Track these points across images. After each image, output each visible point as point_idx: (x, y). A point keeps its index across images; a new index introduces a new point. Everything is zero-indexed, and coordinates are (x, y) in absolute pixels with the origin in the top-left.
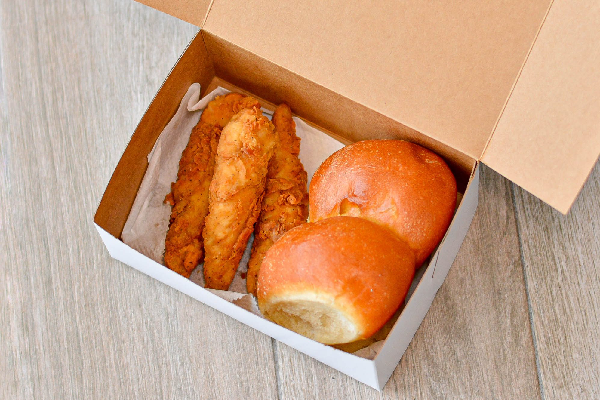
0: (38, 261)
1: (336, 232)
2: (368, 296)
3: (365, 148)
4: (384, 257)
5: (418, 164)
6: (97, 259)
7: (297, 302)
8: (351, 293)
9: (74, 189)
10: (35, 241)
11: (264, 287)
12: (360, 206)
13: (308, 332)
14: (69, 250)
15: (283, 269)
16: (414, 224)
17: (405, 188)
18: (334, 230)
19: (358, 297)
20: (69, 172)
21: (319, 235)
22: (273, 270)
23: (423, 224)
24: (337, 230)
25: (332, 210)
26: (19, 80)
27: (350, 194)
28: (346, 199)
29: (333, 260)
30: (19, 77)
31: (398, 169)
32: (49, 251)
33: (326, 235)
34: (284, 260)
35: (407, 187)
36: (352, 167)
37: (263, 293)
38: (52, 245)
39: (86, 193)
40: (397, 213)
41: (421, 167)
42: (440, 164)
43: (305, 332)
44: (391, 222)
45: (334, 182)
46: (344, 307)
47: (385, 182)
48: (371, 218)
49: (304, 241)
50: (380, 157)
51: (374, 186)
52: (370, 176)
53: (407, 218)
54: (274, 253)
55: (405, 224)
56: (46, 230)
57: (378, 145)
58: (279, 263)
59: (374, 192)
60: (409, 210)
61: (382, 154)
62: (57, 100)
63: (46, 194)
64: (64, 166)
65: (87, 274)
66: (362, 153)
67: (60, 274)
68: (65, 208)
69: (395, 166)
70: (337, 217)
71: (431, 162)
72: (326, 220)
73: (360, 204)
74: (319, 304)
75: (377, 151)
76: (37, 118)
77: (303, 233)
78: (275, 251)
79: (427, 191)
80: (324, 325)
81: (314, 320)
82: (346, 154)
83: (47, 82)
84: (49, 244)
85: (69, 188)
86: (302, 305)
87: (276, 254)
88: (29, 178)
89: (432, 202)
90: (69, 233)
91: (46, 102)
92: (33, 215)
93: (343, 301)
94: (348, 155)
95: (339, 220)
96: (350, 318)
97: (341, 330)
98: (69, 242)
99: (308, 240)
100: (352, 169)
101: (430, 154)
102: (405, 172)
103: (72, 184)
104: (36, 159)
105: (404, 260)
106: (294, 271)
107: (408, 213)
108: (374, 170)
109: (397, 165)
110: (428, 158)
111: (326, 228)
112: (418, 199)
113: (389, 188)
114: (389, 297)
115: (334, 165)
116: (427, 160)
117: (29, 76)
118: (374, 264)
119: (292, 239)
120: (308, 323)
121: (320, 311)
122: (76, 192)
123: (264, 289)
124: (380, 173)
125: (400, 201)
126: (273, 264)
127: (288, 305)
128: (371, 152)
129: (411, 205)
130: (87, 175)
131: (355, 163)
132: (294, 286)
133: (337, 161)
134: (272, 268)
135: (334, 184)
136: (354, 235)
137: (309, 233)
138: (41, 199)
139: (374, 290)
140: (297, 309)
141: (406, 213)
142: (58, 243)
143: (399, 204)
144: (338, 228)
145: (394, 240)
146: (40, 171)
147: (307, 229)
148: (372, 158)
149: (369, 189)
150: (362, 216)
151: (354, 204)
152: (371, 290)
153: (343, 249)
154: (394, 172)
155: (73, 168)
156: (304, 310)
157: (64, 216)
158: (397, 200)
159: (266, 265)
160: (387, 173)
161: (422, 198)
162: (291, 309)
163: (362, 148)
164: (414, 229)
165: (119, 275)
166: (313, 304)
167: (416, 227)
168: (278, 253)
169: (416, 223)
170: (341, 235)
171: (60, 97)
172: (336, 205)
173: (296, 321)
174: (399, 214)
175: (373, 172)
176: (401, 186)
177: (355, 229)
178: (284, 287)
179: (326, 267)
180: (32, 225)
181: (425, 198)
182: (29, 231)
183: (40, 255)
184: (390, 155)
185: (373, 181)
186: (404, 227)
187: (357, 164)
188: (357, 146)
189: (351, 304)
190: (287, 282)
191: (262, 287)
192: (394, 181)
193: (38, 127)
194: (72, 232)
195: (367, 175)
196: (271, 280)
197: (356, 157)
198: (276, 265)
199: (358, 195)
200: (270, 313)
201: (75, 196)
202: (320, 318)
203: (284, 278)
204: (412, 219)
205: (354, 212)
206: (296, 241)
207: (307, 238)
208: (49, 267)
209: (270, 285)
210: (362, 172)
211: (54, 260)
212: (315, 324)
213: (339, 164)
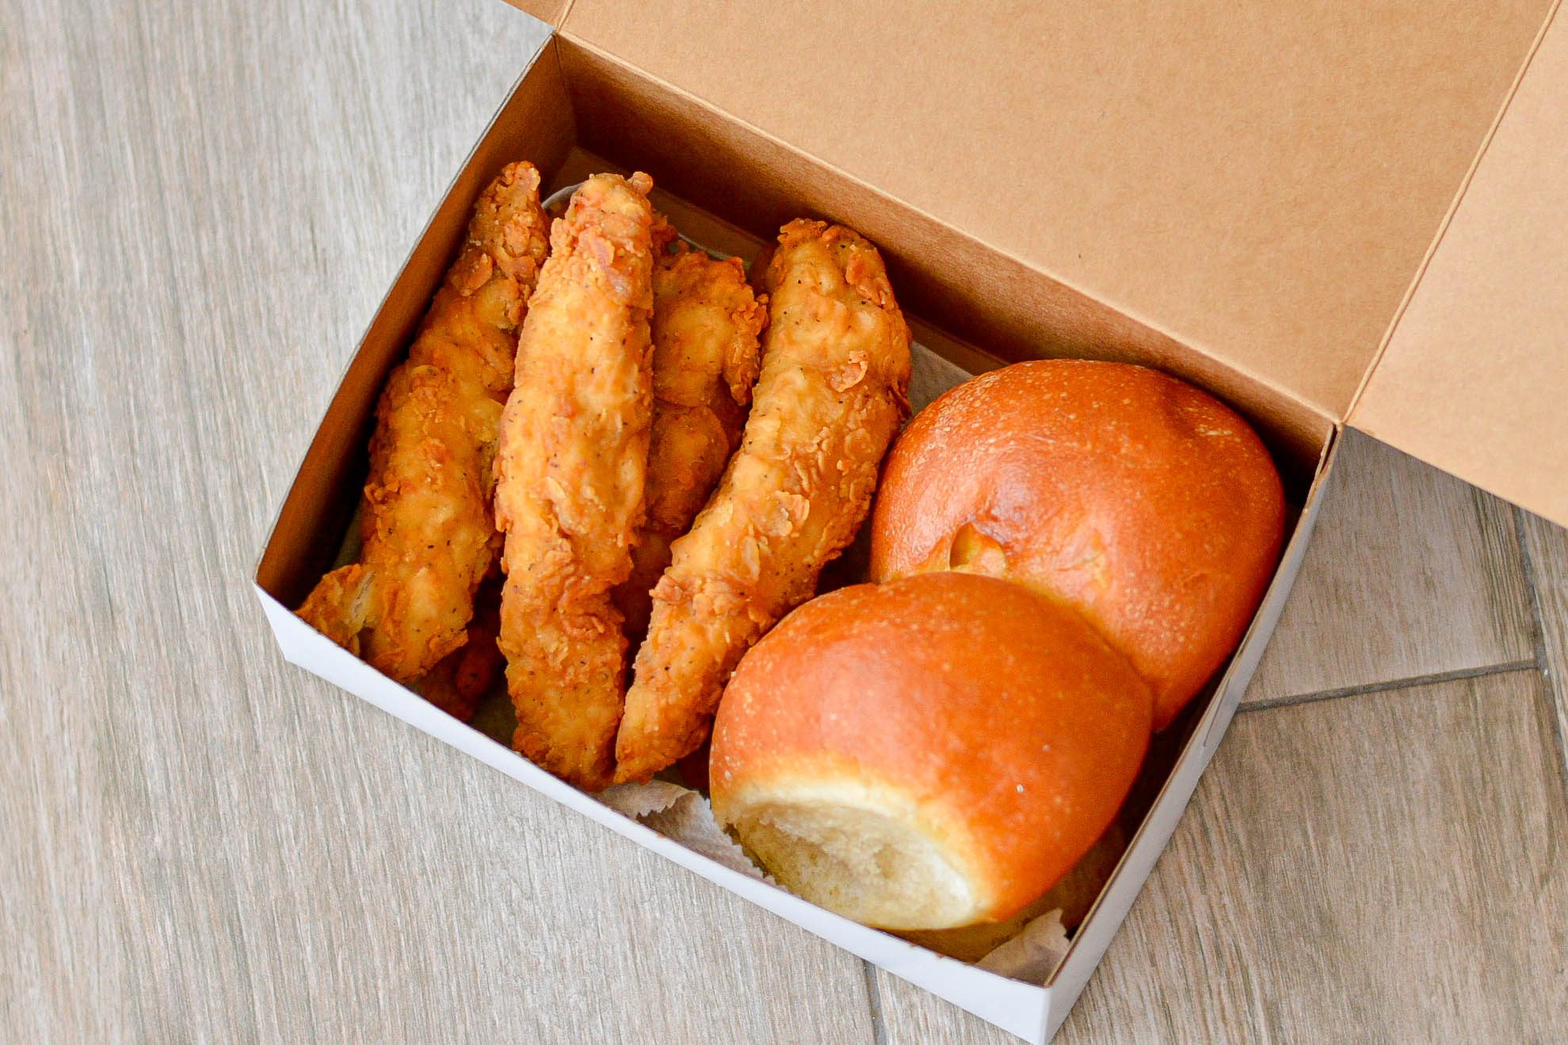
0: (217, 984)
1: (930, 617)
2: (1010, 803)
3: (1032, 385)
4: (1060, 696)
5: (1174, 438)
6: (387, 976)
7: (812, 805)
8: (962, 792)
9: (308, 771)
10: (203, 927)
11: (727, 758)
12: (1005, 547)
13: (843, 891)
14: (303, 950)
15: (778, 712)
16: (1154, 608)
17: (1135, 505)
18: (926, 611)
19: (982, 804)
20: (293, 723)
21: (885, 623)
22: (753, 713)
23: (1178, 607)
24: (934, 614)
25: (931, 553)
26: (133, 450)
27: (981, 512)
28: (969, 525)
29: (917, 695)
30: (132, 442)
31: (1117, 450)
32: (245, 956)
33: (904, 625)
34: (783, 688)
35: (1139, 502)
36: (991, 437)
37: (723, 774)
38: (252, 937)
39: (345, 782)
40: (1108, 572)
41: (1181, 448)
42: (1238, 440)
43: (836, 889)
44: (1090, 597)
45: (940, 475)
46: (940, 830)
47: (1078, 486)
48: (1036, 582)
49: (841, 637)
50: (1070, 413)
51: (1048, 495)
52: (1039, 466)
53: (1135, 591)
54: (759, 664)
55: (1129, 607)
56: (234, 892)
57: (1068, 379)
58: (770, 693)
59: (1046, 512)
60: (1141, 568)
61: (1076, 404)
62: (245, 509)
63: (230, 788)
64: (278, 703)
65: (361, 1019)
66: (1020, 398)
67: (281, 1022)
68: (286, 828)
69: (1111, 440)
70: (938, 576)
71: (1212, 433)
72: (908, 579)
73: (1006, 543)
74: (873, 815)
75: (1064, 395)
76: (192, 563)
77: (841, 614)
78: (762, 659)
79: (1194, 515)
80: (886, 875)
81: (861, 858)
82: (977, 398)
83: (216, 457)
84: (245, 934)
85: (294, 768)
86: (827, 816)
87: (763, 667)
88: (178, 742)
89: (1207, 547)
90: (301, 903)
91: (214, 517)
92: (196, 850)
93: (939, 812)
94: (983, 402)
95: (944, 585)
96: (957, 860)
97: (932, 893)
98: (304, 928)
99: (852, 636)
100: (992, 441)
101: (1212, 411)
102: (1134, 461)
103: (303, 757)
104: (195, 685)
105: (1118, 707)
106: (807, 719)
107: (1139, 575)
108: (1051, 448)
109: (1116, 437)
110: (1205, 421)
111: (907, 605)
112: (1170, 537)
113: (1089, 502)
114: (1068, 810)
115: (944, 426)
116: (1202, 428)
117: (163, 440)
118: (1032, 714)
119: (811, 630)
120: (844, 865)
121: (877, 835)
122: (315, 780)
123: (725, 762)
124: (1066, 459)
125: (1116, 540)
126: (753, 695)
127: (790, 811)
128: (1047, 396)
129: (1147, 553)
130: (346, 729)
131: (999, 425)
132: (806, 761)
133: (952, 418)
134: (751, 706)
135: (940, 480)
136: (983, 629)
137: (856, 617)
138: (216, 803)
139: (1027, 787)
140: (814, 825)
141: (1132, 575)
142: (270, 930)
143: (1113, 550)
144: (940, 608)
145: (1094, 650)
146: (207, 720)
147: (855, 602)
148: (1048, 413)
149: (1032, 502)
150: (1010, 577)
151: (989, 541)
152: (1020, 788)
153: (947, 667)
154: (1106, 459)
155: (305, 710)
156: (833, 829)
157: (285, 851)
158: (1108, 537)
159: (737, 697)
160: (1086, 458)
161: (1178, 536)
162: (797, 824)
163: (1023, 382)
164: (1151, 622)
165: (454, 1021)
166: (856, 814)
167: (1159, 616)
168: (770, 666)
169: (1159, 605)
170: (946, 628)
171: (255, 499)
172: (942, 540)
173: (813, 857)
174: (1111, 578)
175: (1046, 453)
176: (1124, 499)
177: (985, 613)
178: (780, 761)
179: (897, 716)
180: (192, 879)
181: (1187, 535)
182: (186, 897)
183: (219, 968)
184: (1099, 409)
185: (1047, 479)
186: (1123, 615)
187: (1005, 429)
188: (1009, 376)
189: (963, 823)
190: (787, 749)
191: (720, 758)
192: (1103, 484)
193: (196, 590)
194: (311, 898)
195: (1029, 461)
196: (744, 739)
197: (1005, 408)
198: (763, 700)
199: (1002, 518)
200: (743, 831)
201: (313, 793)
202: (875, 855)
203: (780, 739)
204: (1147, 594)
205: (991, 564)
206: (821, 637)
207: (850, 630)
208: (249, 1004)
209: (742, 754)
210: (1017, 452)
211: (261, 981)
212: (861, 868)
213: (956, 424)
